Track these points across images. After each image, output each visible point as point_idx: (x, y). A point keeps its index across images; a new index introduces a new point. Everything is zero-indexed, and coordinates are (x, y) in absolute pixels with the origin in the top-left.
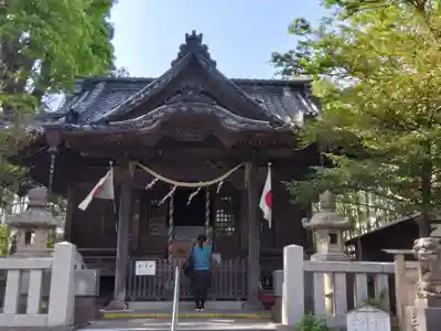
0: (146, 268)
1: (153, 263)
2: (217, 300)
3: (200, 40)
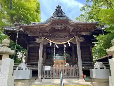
3: (60, 7)
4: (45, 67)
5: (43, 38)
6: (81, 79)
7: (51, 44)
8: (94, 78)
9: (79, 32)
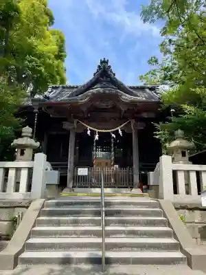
0: (83, 171)
1: (86, 169)
2: (119, 187)
3: (107, 63)
4: (79, 169)
5: (75, 121)
6: (136, 188)
7: (89, 132)
8: (151, 184)
9: (137, 113)
